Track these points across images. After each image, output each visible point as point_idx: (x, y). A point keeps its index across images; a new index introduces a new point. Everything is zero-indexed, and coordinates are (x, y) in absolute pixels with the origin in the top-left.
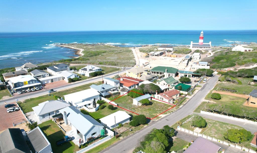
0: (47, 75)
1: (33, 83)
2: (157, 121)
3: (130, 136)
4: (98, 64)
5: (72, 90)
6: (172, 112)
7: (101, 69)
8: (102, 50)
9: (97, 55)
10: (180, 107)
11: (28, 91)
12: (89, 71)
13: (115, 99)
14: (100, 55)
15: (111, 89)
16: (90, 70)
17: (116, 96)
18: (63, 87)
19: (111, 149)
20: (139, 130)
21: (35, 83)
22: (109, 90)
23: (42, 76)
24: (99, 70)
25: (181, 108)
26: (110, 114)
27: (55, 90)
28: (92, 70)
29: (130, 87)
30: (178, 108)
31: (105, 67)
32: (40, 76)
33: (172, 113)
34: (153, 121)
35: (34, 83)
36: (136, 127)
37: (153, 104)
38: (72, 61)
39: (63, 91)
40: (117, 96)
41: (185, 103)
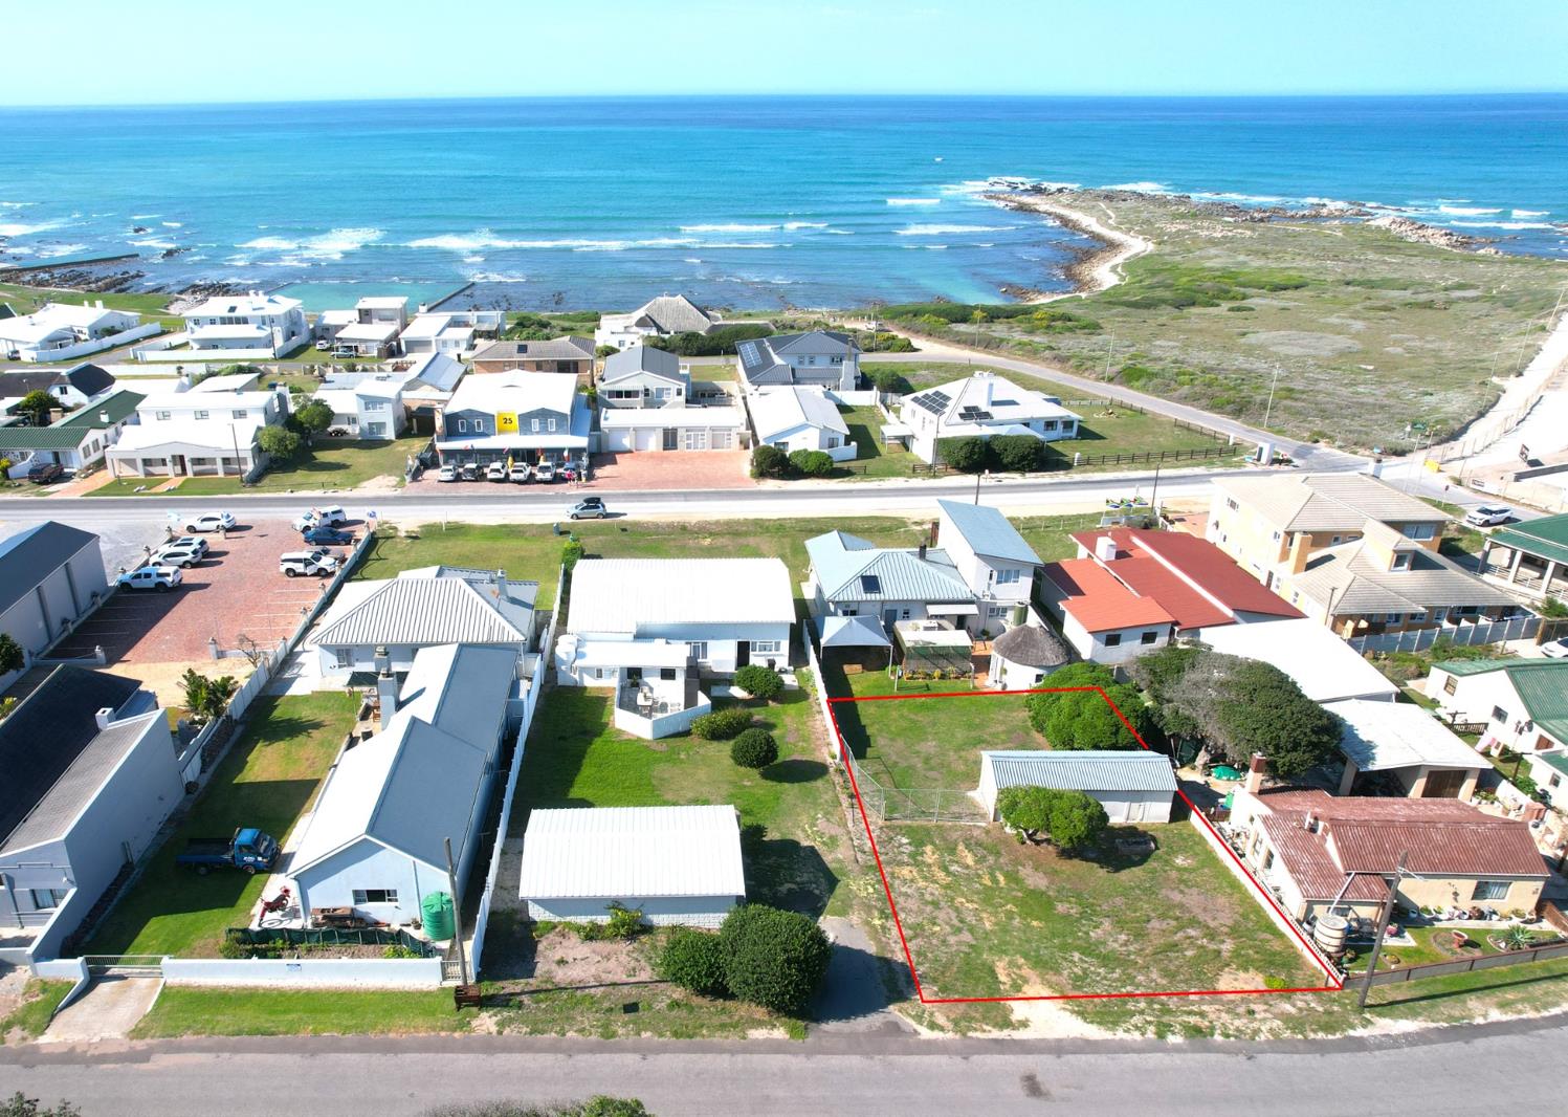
0: (679, 393)
1: (544, 430)
2: (930, 1048)
3: (553, 1048)
4: (1111, 380)
5: (711, 534)
6: (1195, 1032)
7: (1068, 424)
8: (1299, 263)
9: (1201, 297)
10: (1360, 1032)
11: (490, 476)
12: (958, 419)
13: (903, 693)
14: (1225, 306)
15: (933, 610)
16: (971, 413)
17: (937, 673)
18: (687, 496)
19: (333, 1057)
20: (676, 1034)
21: (556, 432)
22: (914, 610)
23: (641, 396)
24: (1050, 424)
25: (1360, 1045)
26: (706, 802)
27: (611, 507)
28: (987, 415)
29: (1113, 639)
30: (1328, 1028)
31: (1141, 412)
32: (629, 394)
33: (1177, 1049)
34: (895, 1028)
35: (551, 433)
36: (697, 1001)
37: (1151, 864)
38: (964, 320)
39: (657, 526)
40: (943, 677)
41: (1496, 1015)
